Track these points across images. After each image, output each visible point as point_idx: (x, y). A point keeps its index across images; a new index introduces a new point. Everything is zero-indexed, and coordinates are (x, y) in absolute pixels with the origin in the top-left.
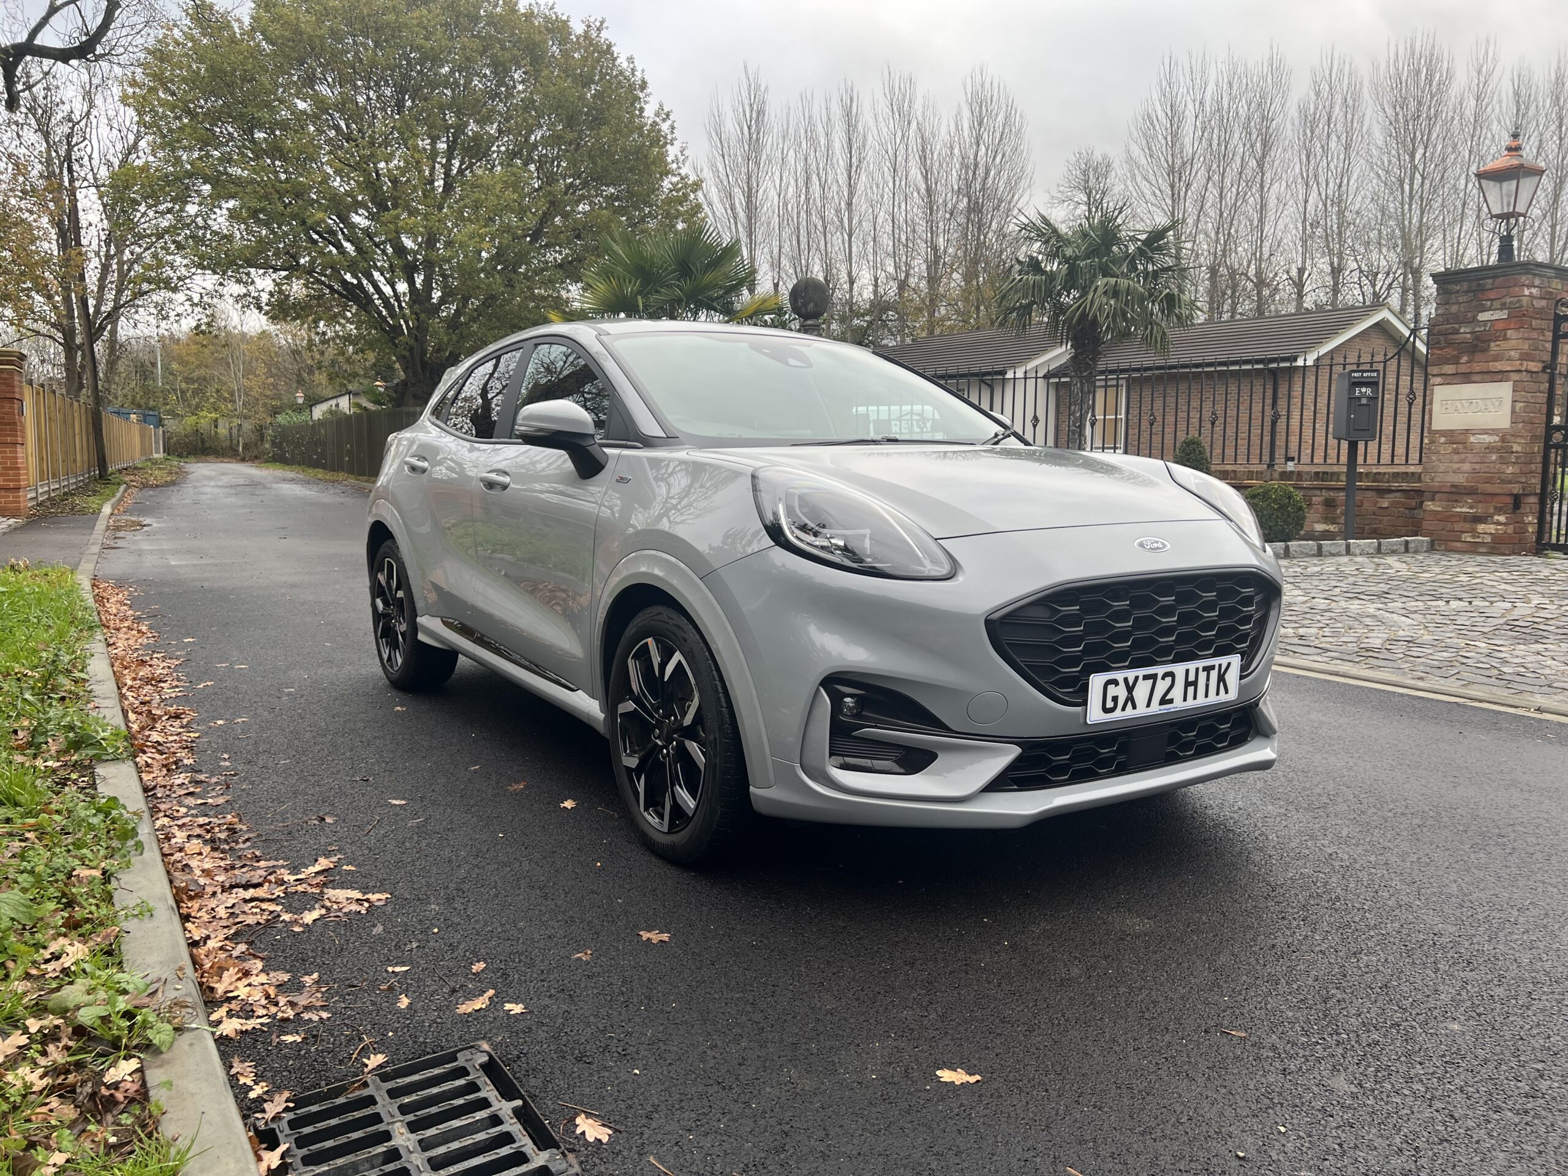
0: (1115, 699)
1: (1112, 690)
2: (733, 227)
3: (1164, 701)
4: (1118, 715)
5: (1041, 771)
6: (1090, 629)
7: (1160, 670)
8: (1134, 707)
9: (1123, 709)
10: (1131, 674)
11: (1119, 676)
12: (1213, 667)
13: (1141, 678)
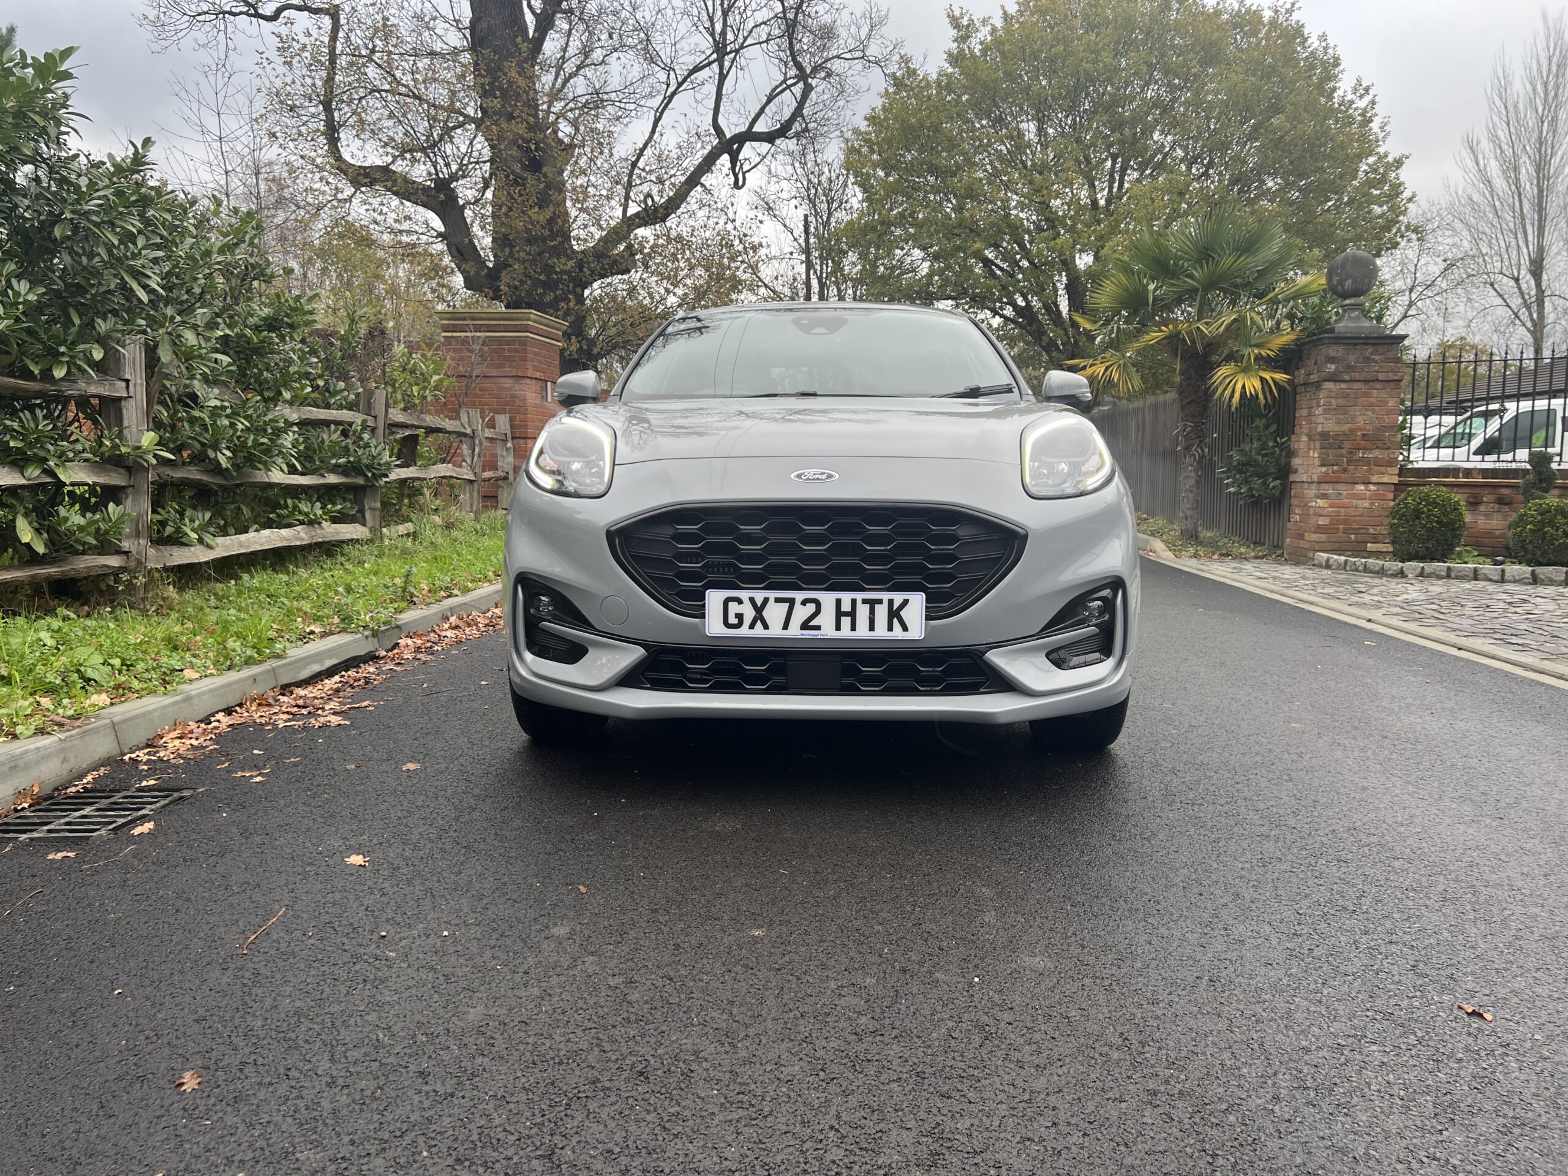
0: (740, 616)
1: (734, 608)
2: (1517, 204)
3: (805, 626)
4: (744, 631)
5: (677, 676)
6: (709, 549)
7: (799, 596)
8: (766, 627)
9: (752, 626)
10: (759, 596)
11: (744, 595)
12: (880, 602)
13: (771, 601)
